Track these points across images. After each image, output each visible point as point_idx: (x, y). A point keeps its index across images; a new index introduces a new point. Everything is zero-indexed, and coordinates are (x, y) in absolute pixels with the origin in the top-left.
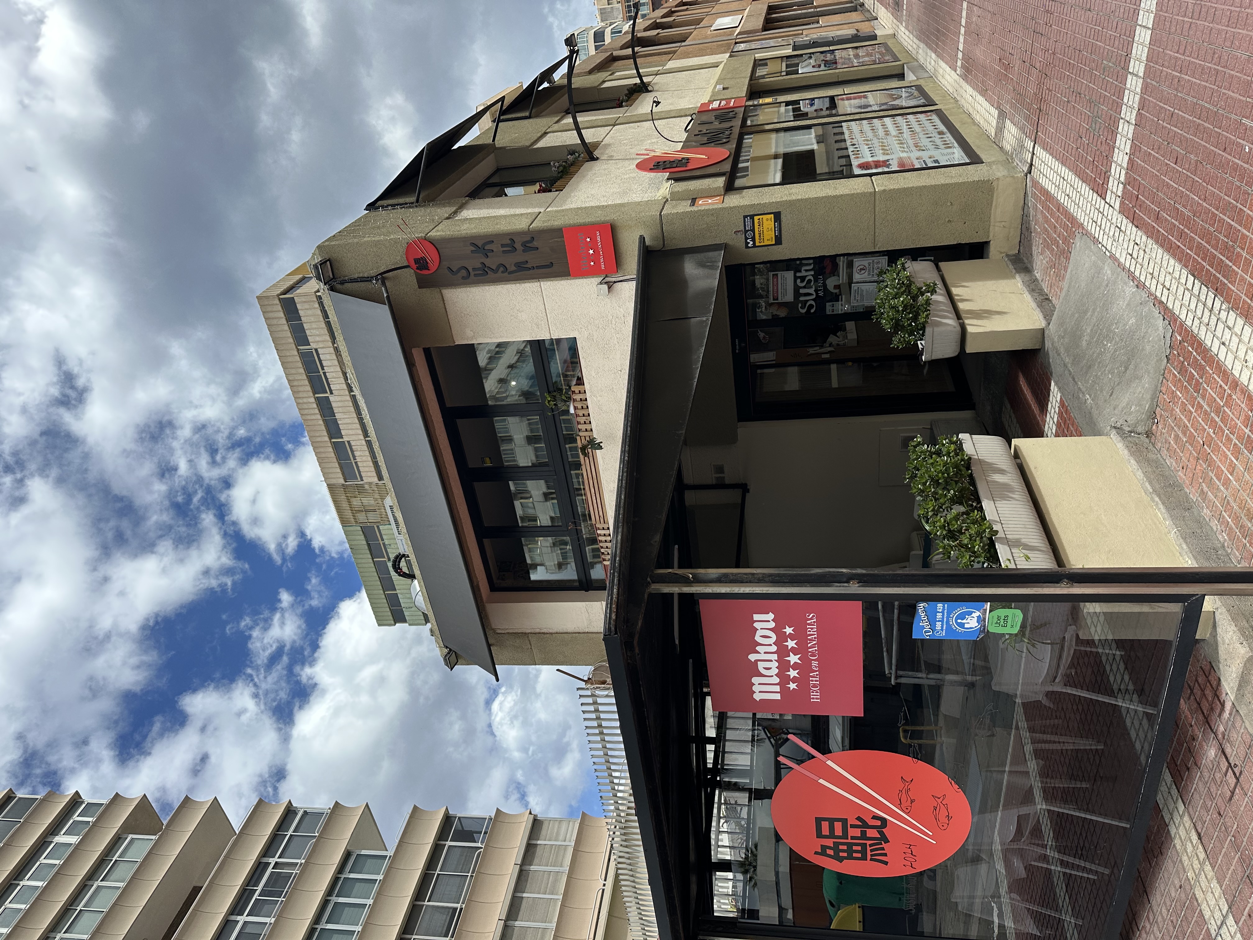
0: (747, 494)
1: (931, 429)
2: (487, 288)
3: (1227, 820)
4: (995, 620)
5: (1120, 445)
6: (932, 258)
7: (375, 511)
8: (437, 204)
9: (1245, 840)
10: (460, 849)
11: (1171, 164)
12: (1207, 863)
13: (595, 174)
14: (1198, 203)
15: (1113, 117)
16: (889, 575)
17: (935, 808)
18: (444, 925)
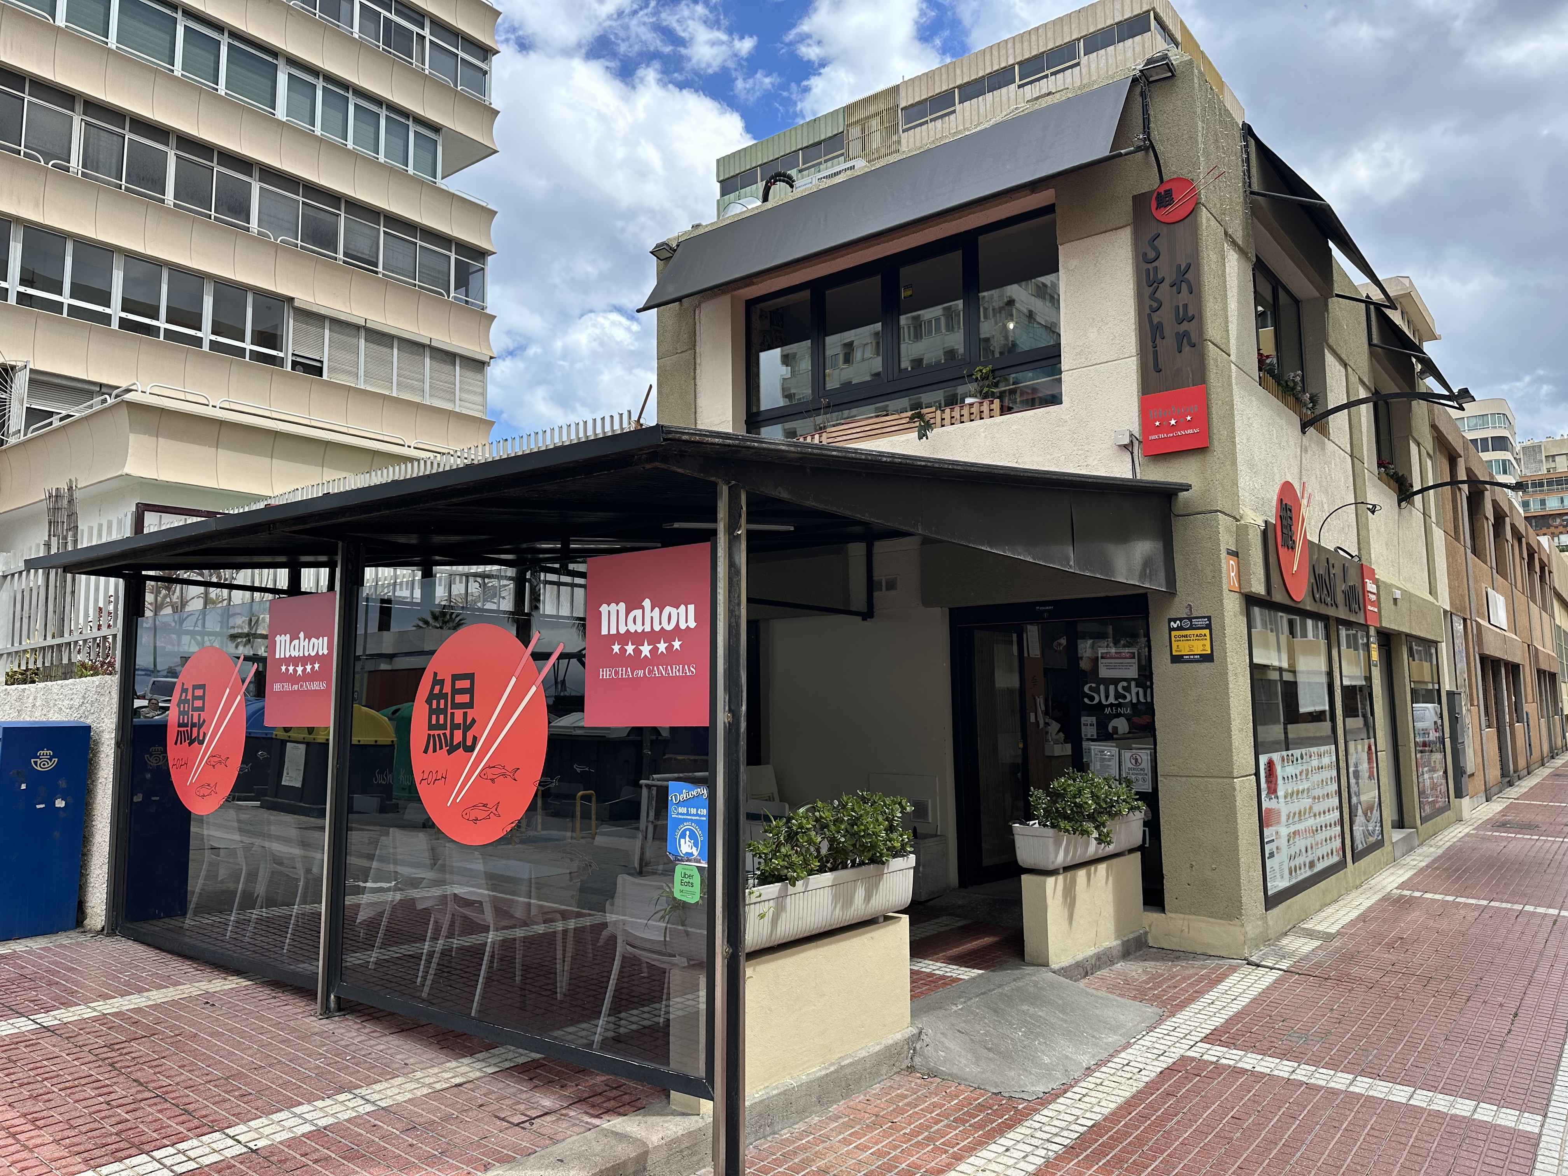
0: (860, 618)
1: (936, 835)
2: (1132, 286)
3: (475, 1112)
4: (688, 873)
5: (899, 1036)
6: (1147, 845)
7: (863, 149)
8: (1247, 219)
9: (454, 1127)
10: (446, 270)
11: (1232, 1113)
12: (430, 1091)
13: (1282, 429)
14: (1179, 1137)
15: (1303, 1056)
16: (738, 757)
17: (485, 805)
18: (358, 252)
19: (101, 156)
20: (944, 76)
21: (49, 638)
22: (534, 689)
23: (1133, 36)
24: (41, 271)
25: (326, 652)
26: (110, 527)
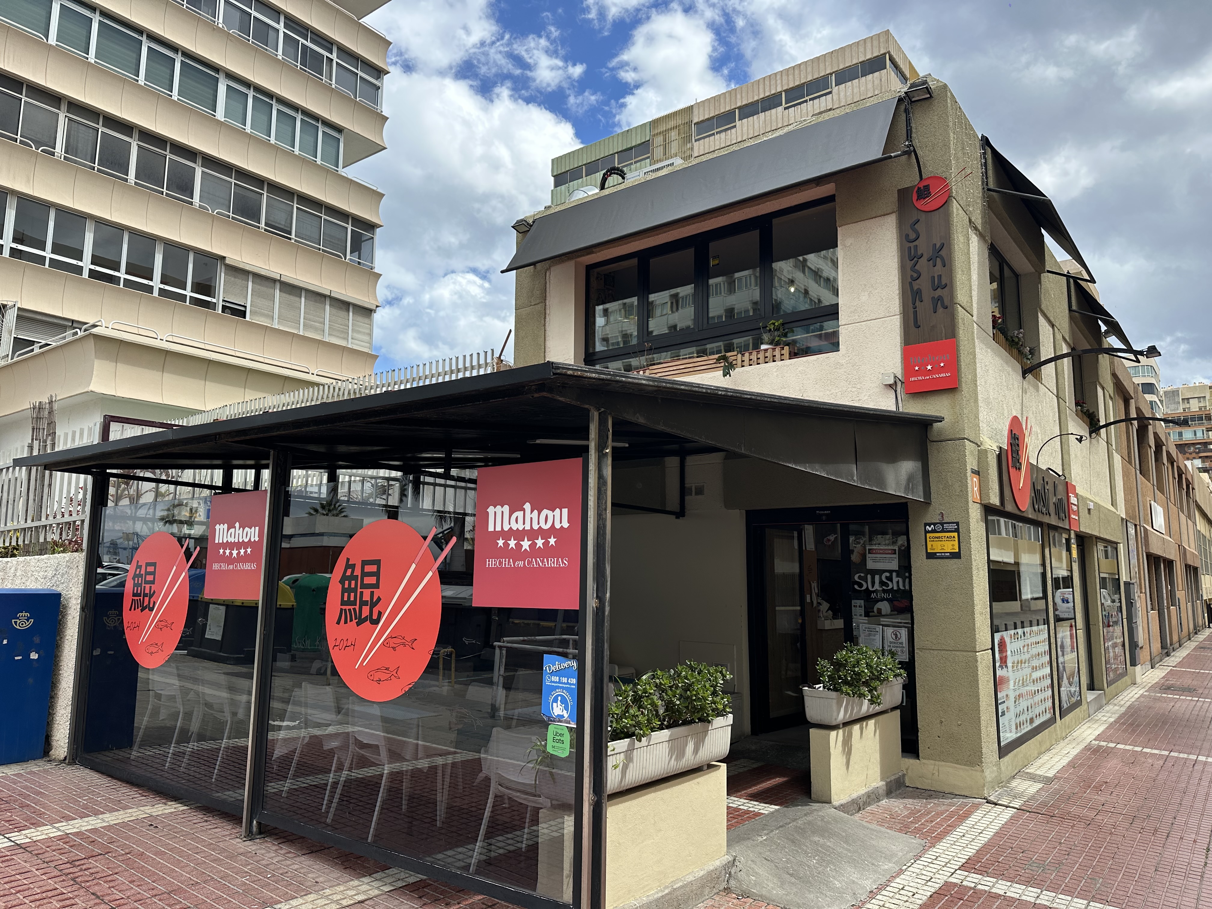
0: (674, 517)
1: (734, 693)
2: (896, 260)
4: (560, 732)
5: (718, 863)
6: (904, 704)
7: (665, 154)
8: (985, 210)
10: (344, 239)
13: (1009, 375)
15: (1043, 883)
16: (603, 636)
17: (387, 669)
18: (276, 223)
19: (80, 145)
20: (728, 100)
21: (29, 521)
22: (430, 574)
23: (872, 73)
24: (28, 232)
25: (257, 539)
26: (82, 434)
